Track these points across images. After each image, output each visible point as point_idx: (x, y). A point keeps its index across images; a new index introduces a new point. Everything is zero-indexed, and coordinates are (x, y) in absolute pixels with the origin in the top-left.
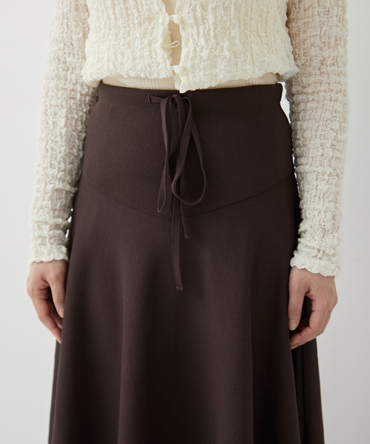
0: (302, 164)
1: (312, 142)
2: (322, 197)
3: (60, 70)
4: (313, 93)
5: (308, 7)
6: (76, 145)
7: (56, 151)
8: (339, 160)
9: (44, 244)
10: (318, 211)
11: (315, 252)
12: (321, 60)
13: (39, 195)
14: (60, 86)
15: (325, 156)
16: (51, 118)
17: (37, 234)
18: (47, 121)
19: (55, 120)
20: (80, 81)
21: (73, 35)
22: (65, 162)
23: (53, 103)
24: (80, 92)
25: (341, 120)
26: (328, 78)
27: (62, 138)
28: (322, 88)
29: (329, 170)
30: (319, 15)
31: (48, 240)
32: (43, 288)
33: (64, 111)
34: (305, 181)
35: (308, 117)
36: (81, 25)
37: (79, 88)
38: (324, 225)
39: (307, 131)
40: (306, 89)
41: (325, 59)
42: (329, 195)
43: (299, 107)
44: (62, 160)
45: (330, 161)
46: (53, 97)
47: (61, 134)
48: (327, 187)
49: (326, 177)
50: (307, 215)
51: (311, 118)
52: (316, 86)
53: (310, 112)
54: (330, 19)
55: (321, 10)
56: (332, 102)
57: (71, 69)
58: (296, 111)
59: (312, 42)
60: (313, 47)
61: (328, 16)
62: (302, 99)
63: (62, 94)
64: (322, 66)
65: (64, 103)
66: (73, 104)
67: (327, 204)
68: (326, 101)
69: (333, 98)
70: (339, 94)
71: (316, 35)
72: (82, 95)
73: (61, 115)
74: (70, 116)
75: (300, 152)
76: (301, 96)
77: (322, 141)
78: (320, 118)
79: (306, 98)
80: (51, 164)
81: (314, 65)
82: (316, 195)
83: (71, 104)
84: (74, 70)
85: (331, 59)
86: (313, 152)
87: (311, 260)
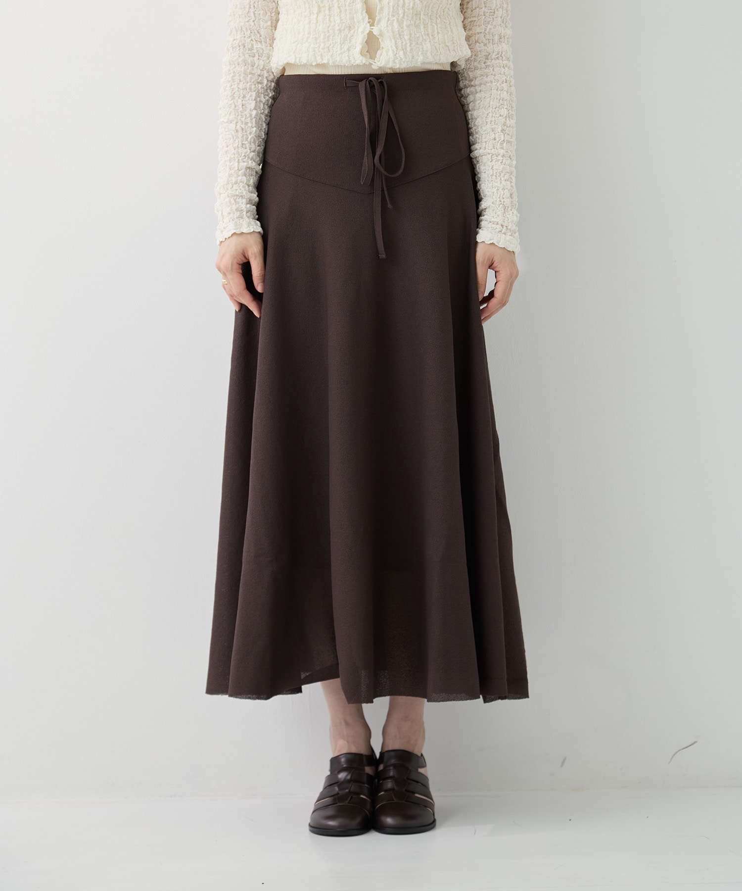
0: (476, 149)
1: (484, 128)
2: (499, 176)
3: (247, 56)
4: (481, 84)
5: (476, 8)
6: (263, 128)
7: (246, 132)
8: (510, 144)
9: (242, 218)
10: (496, 188)
11: (499, 227)
12: (486, 55)
13: (232, 172)
14: (248, 71)
15: (497, 140)
16: (240, 101)
17: (234, 207)
18: (235, 104)
19: (244, 102)
20: (267, 68)
21: (261, 22)
22: (254, 142)
23: (241, 86)
24: (266, 77)
25: (509, 108)
26: (493, 70)
27: (252, 119)
28: (488, 79)
29: (502, 152)
30: (484, 15)
31: (245, 213)
32: (241, 263)
33: (254, 94)
34: (480, 163)
35: (478, 106)
36: (269, 14)
37: (266, 75)
38: (504, 202)
39: (478, 119)
40: (473, 82)
41: (489, 54)
42: (505, 175)
43: (468, 99)
44: (252, 140)
45: (502, 144)
46: (240, 81)
47: (251, 115)
48: (502, 166)
49: (500, 158)
50: (487, 193)
51: (481, 107)
52: (482, 78)
53: (478, 102)
54: (494, 19)
55: (487, 11)
56: (499, 92)
57: (257, 55)
58: (465, 103)
59: (477, 39)
60: (477, 44)
61: (493, 16)
62: (470, 92)
63: (251, 78)
64: (487, 60)
65: (253, 86)
66: (261, 88)
67: (503, 182)
68: (493, 91)
69: (499, 87)
70: (505, 84)
71: (481, 33)
72: (268, 81)
73: (250, 98)
74: (258, 99)
75: (473, 140)
76: (469, 89)
77: (493, 127)
78: (489, 106)
79: (474, 90)
80: (243, 144)
81: (479, 60)
82: (493, 174)
83: (259, 88)
84: (260, 57)
85: (495, 53)
86: (486, 138)
87: (498, 235)
